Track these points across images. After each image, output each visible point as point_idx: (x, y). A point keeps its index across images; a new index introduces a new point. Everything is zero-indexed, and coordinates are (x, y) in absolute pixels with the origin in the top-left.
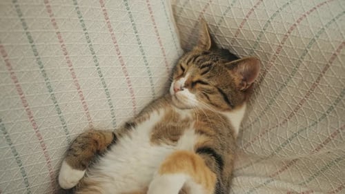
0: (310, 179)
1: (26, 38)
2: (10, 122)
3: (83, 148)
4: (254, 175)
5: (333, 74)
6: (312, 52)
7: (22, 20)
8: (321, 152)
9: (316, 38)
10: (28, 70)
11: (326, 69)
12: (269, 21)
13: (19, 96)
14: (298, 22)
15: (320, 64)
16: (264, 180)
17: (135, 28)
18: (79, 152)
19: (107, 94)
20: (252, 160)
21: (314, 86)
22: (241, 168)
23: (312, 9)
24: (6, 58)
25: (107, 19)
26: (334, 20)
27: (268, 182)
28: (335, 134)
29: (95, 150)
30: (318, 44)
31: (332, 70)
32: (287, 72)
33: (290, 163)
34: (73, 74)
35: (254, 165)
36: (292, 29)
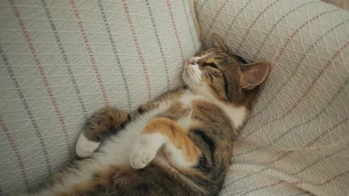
0: (302, 170)
1: (50, 26)
2: (31, 98)
3: (99, 123)
4: (251, 163)
5: (326, 79)
6: (310, 56)
7: (46, 9)
8: (311, 148)
9: (314, 45)
10: (50, 54)
11: (321, 74)
12: (275, 25)
13: (41, 76)
14: (300, 28)
15: (316, 69)
16: (259, 168)
17: (153, 22)
18: (96, 126)
19: (124, 79)
20: (253, 148)
21: (310, 88)
22: (243, 154)
23: (314, 17)
24: (30, 42)
25: (127, 12)
26: (332, 29)
27: (263, 170)
28: (324, 133)
29: (110, 125)
30: (316, 50)
31: (327, 76)
32: (288, 73)
33: (286, 154)
34: (92, 59)
35: (255, 152)
36: (294, 34)
